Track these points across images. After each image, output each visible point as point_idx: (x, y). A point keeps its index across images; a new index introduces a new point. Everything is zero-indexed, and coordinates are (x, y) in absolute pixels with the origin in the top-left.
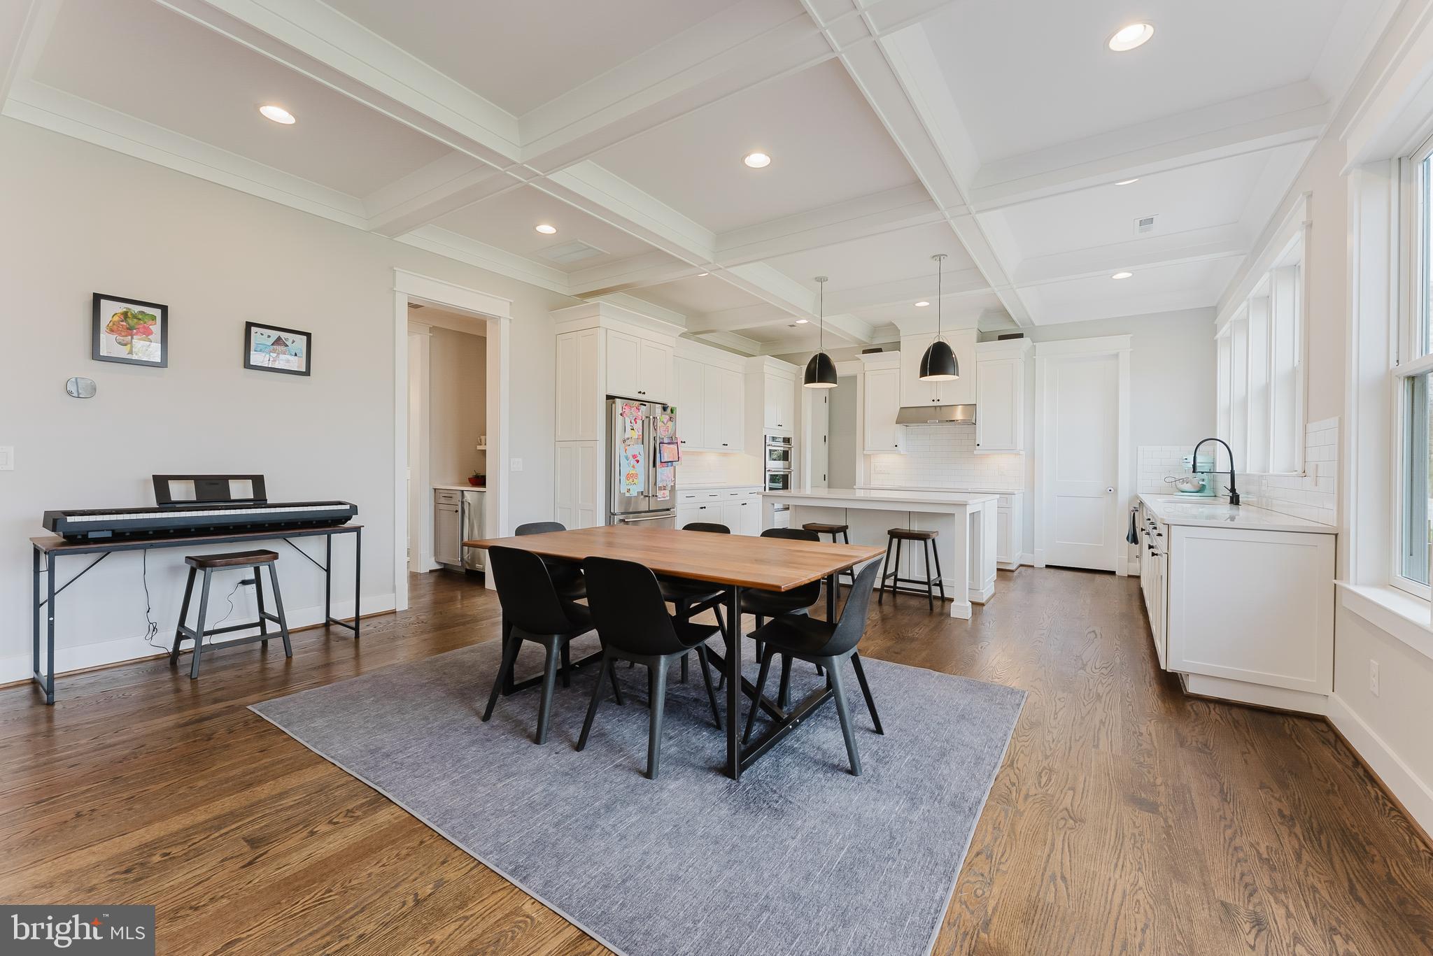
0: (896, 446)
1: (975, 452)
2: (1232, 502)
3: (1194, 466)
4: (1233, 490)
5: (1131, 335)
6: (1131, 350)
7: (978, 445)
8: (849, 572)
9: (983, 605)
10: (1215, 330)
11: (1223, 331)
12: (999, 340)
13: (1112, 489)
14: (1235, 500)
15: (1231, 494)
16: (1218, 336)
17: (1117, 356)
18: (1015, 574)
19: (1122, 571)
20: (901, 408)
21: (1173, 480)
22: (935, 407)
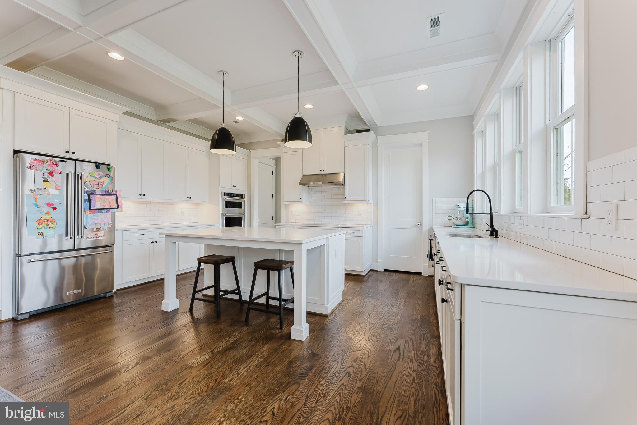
0: (300, 199)
1: (344, 202)
2: (491, 234)
3: (467, 209)
4: (491, 226)
5: (429, 132)
6: (429, 140)
7: (346, 198)
8: (237, 291)
9: (327, 316)
10: (472, 128)
11: (478, 128)
12: (357, 133)
13: (419, 224)
14: (494, 233)
15: (491, 229)
16: (475, 131)
17: (421, 145)
18: (365, 278)
19: (425, 274)
20: (304, 175)
21: (451, 218)
22: (323, 175)
